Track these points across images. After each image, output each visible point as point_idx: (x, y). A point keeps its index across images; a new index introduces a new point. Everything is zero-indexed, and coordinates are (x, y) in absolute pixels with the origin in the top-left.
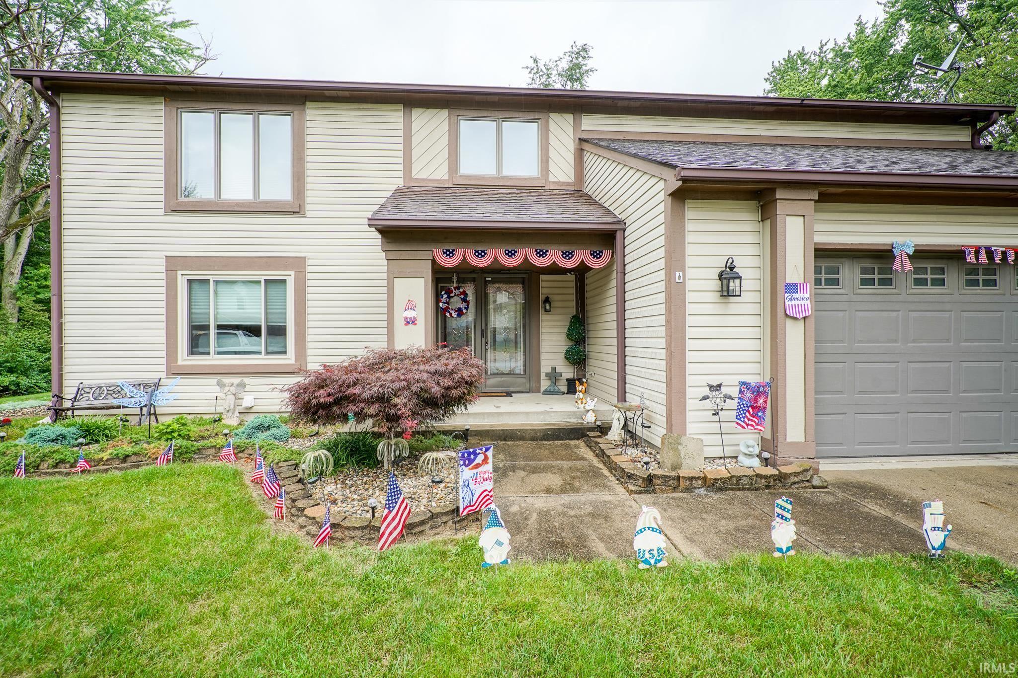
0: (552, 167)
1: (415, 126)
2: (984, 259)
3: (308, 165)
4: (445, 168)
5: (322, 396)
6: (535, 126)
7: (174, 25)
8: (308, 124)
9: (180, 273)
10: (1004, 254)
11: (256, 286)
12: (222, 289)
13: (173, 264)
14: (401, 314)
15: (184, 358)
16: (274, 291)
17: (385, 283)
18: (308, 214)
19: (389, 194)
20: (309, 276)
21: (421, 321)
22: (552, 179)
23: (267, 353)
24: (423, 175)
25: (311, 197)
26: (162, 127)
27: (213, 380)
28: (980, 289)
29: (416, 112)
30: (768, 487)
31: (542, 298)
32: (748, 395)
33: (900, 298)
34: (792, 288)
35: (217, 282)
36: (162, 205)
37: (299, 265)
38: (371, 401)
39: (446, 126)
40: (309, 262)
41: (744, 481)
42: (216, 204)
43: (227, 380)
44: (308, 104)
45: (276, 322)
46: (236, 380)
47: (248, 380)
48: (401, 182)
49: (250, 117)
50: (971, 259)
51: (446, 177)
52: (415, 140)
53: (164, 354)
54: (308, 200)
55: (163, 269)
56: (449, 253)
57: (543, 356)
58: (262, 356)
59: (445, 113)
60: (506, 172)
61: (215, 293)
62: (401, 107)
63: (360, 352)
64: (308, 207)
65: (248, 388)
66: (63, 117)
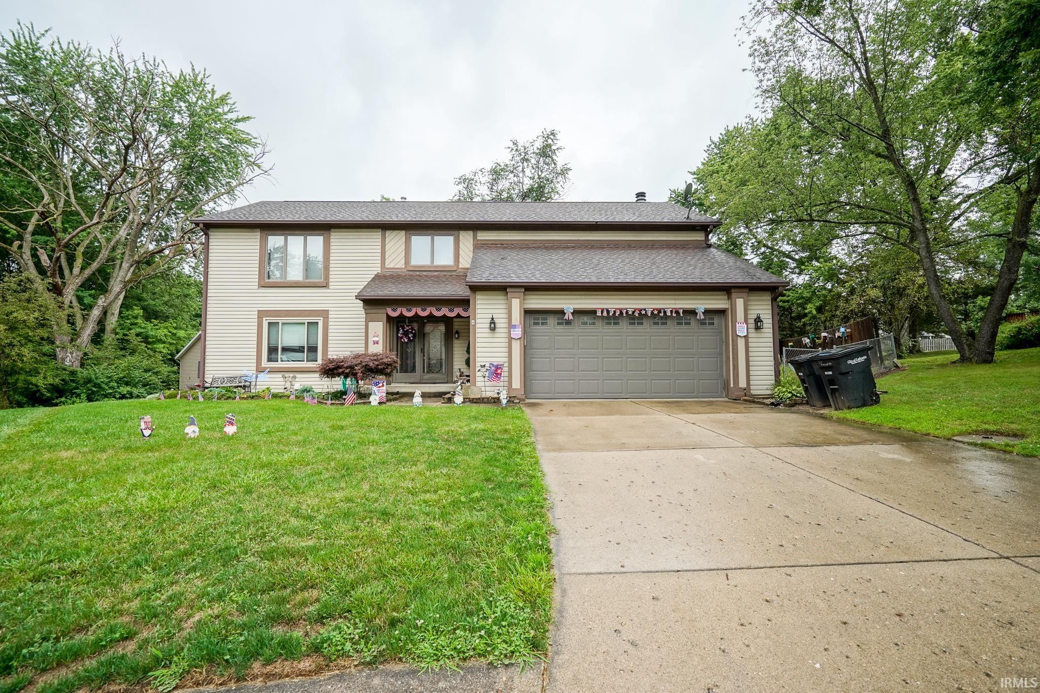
0: (461, 259)
1: (387, 240)
2: (605, 314)
3: (331, 262)
4: (403, 261)
5: (331, 366)
6: (452, 238)
7: (238, 121)
8: (332, 240)
9: (264, 319)
10: (615, 312)
11: (303, 325)
12: (286, 327)
13: (261, 314)
14: (371, 339)
15: (265, 363)
16: (312, 328)
17: (364, 323)
18: (330, 287)
19: (373, 276)
20: (330, 320)
21: (381, 342)
22: (461, 266)
23: (307, 361)
24: (391, 266)
25: (332, 278)
26: (258, 244)
27: (280, 375)
28: (612, 326)
29: (388, 233)
30: (494, 402)
31: (454, 331)
32: (493, 368)
33: (574, 330)
34: (515, 327)
35: (283, 324)
36: (257, 284)
37: (325, 314)
38: (347, 368)
39: (404, 239)
40: (330, 313)
41: (485, 400)
42: (284, 283)
43: (287, 375)
44: (332, 230)
45: (312, 344)
46: (291, 375)
47: (298, 375)
48: (379, 270)
49: (303, 237)
50: (599, 314)
51: (403, 267)
52: (387, 247)
53: (255, 361)
54: (330, 280)
55: (256, 317)
56: (394, 310)
57: (455, 363)
58: (305, 362)
59: (403, 233)
60: (436, 263)
61: (282, 329)
62: (380, 230)
63: (349, 353)
64: (330, 284)
65: (297, 380)
66: (210, 240)
